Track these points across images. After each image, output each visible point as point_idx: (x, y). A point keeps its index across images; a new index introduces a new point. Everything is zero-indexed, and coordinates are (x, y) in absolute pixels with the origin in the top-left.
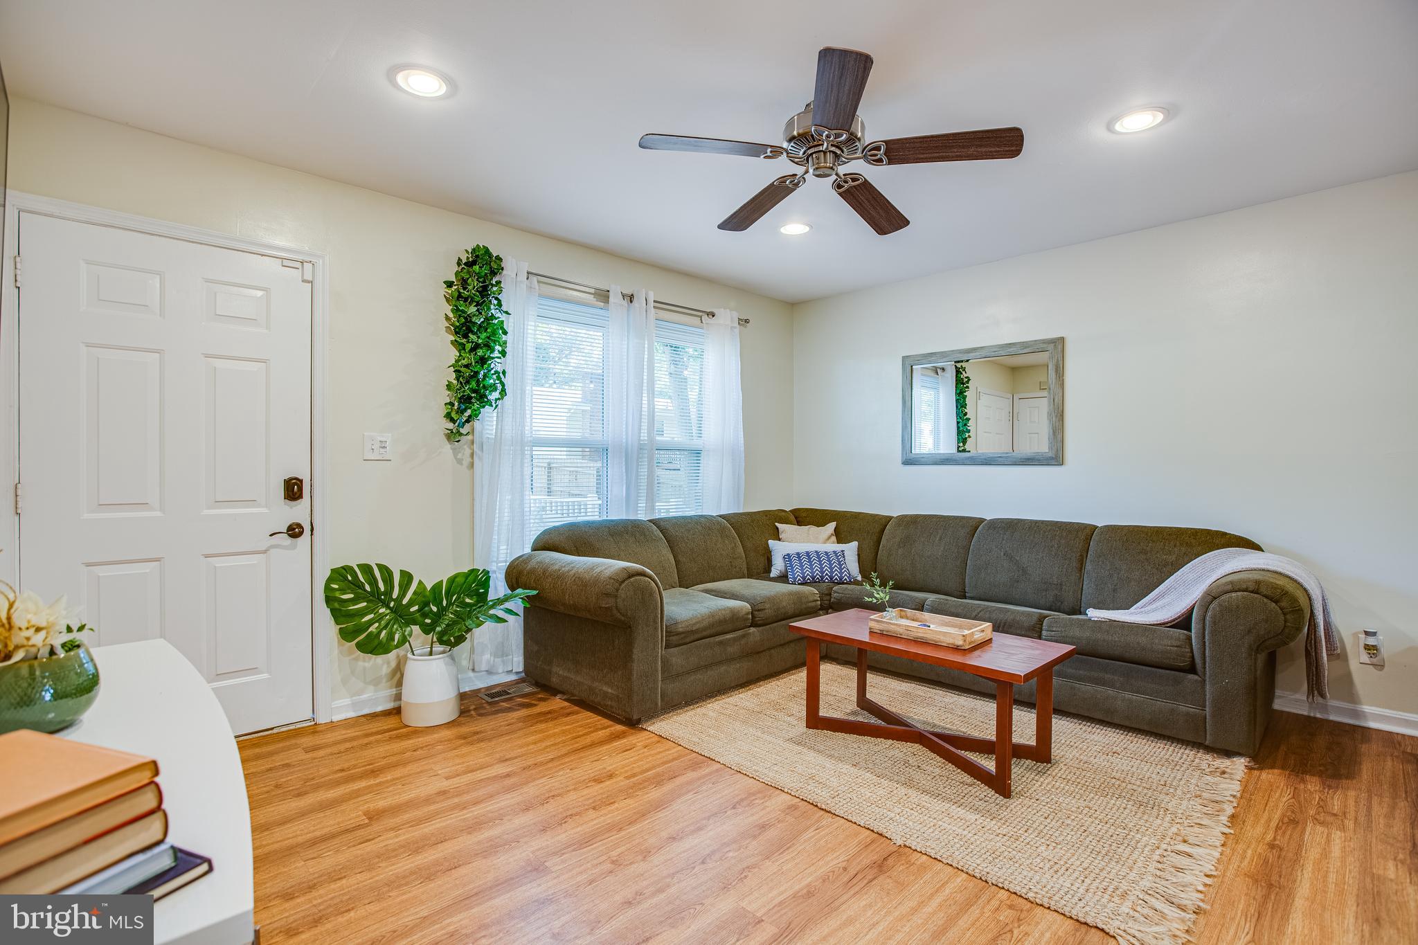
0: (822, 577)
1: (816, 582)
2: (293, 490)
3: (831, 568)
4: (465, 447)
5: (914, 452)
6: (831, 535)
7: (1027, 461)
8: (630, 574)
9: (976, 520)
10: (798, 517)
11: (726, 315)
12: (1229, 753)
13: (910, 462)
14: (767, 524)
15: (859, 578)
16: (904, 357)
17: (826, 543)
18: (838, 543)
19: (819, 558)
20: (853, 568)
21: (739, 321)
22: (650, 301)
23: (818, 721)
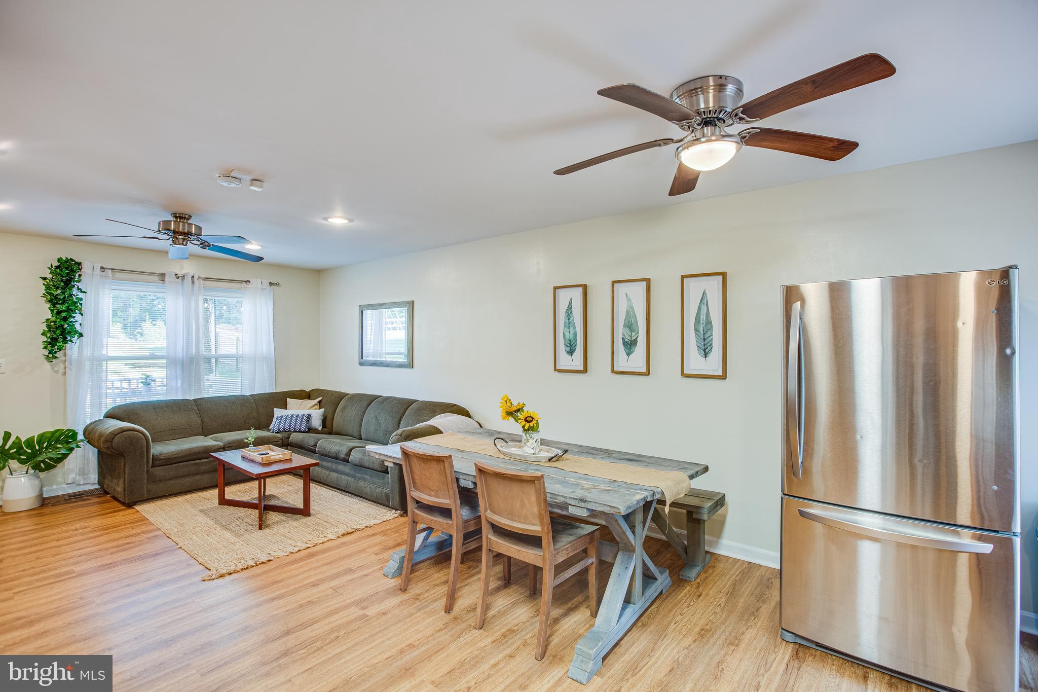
0: (290, 429)
1: (286, 431)
3: (296, 424)
4: (60, 364)
5: (364, 359)
6: (315, 405)
7: (400, 366)
8: (123, 430)
9: (377, 397)
10: (310, 395)
11: (259, 281)
12: (396, 510)
13: (361, 364)
14: (281, 399)
15: (320, 429)
16: (359, 306)
17: (308, 409)
18: (316, 409)
19: (292, 418)
20: (316, 423)
21: (271, 284)
22: (196, 278)
23: (223, 501)
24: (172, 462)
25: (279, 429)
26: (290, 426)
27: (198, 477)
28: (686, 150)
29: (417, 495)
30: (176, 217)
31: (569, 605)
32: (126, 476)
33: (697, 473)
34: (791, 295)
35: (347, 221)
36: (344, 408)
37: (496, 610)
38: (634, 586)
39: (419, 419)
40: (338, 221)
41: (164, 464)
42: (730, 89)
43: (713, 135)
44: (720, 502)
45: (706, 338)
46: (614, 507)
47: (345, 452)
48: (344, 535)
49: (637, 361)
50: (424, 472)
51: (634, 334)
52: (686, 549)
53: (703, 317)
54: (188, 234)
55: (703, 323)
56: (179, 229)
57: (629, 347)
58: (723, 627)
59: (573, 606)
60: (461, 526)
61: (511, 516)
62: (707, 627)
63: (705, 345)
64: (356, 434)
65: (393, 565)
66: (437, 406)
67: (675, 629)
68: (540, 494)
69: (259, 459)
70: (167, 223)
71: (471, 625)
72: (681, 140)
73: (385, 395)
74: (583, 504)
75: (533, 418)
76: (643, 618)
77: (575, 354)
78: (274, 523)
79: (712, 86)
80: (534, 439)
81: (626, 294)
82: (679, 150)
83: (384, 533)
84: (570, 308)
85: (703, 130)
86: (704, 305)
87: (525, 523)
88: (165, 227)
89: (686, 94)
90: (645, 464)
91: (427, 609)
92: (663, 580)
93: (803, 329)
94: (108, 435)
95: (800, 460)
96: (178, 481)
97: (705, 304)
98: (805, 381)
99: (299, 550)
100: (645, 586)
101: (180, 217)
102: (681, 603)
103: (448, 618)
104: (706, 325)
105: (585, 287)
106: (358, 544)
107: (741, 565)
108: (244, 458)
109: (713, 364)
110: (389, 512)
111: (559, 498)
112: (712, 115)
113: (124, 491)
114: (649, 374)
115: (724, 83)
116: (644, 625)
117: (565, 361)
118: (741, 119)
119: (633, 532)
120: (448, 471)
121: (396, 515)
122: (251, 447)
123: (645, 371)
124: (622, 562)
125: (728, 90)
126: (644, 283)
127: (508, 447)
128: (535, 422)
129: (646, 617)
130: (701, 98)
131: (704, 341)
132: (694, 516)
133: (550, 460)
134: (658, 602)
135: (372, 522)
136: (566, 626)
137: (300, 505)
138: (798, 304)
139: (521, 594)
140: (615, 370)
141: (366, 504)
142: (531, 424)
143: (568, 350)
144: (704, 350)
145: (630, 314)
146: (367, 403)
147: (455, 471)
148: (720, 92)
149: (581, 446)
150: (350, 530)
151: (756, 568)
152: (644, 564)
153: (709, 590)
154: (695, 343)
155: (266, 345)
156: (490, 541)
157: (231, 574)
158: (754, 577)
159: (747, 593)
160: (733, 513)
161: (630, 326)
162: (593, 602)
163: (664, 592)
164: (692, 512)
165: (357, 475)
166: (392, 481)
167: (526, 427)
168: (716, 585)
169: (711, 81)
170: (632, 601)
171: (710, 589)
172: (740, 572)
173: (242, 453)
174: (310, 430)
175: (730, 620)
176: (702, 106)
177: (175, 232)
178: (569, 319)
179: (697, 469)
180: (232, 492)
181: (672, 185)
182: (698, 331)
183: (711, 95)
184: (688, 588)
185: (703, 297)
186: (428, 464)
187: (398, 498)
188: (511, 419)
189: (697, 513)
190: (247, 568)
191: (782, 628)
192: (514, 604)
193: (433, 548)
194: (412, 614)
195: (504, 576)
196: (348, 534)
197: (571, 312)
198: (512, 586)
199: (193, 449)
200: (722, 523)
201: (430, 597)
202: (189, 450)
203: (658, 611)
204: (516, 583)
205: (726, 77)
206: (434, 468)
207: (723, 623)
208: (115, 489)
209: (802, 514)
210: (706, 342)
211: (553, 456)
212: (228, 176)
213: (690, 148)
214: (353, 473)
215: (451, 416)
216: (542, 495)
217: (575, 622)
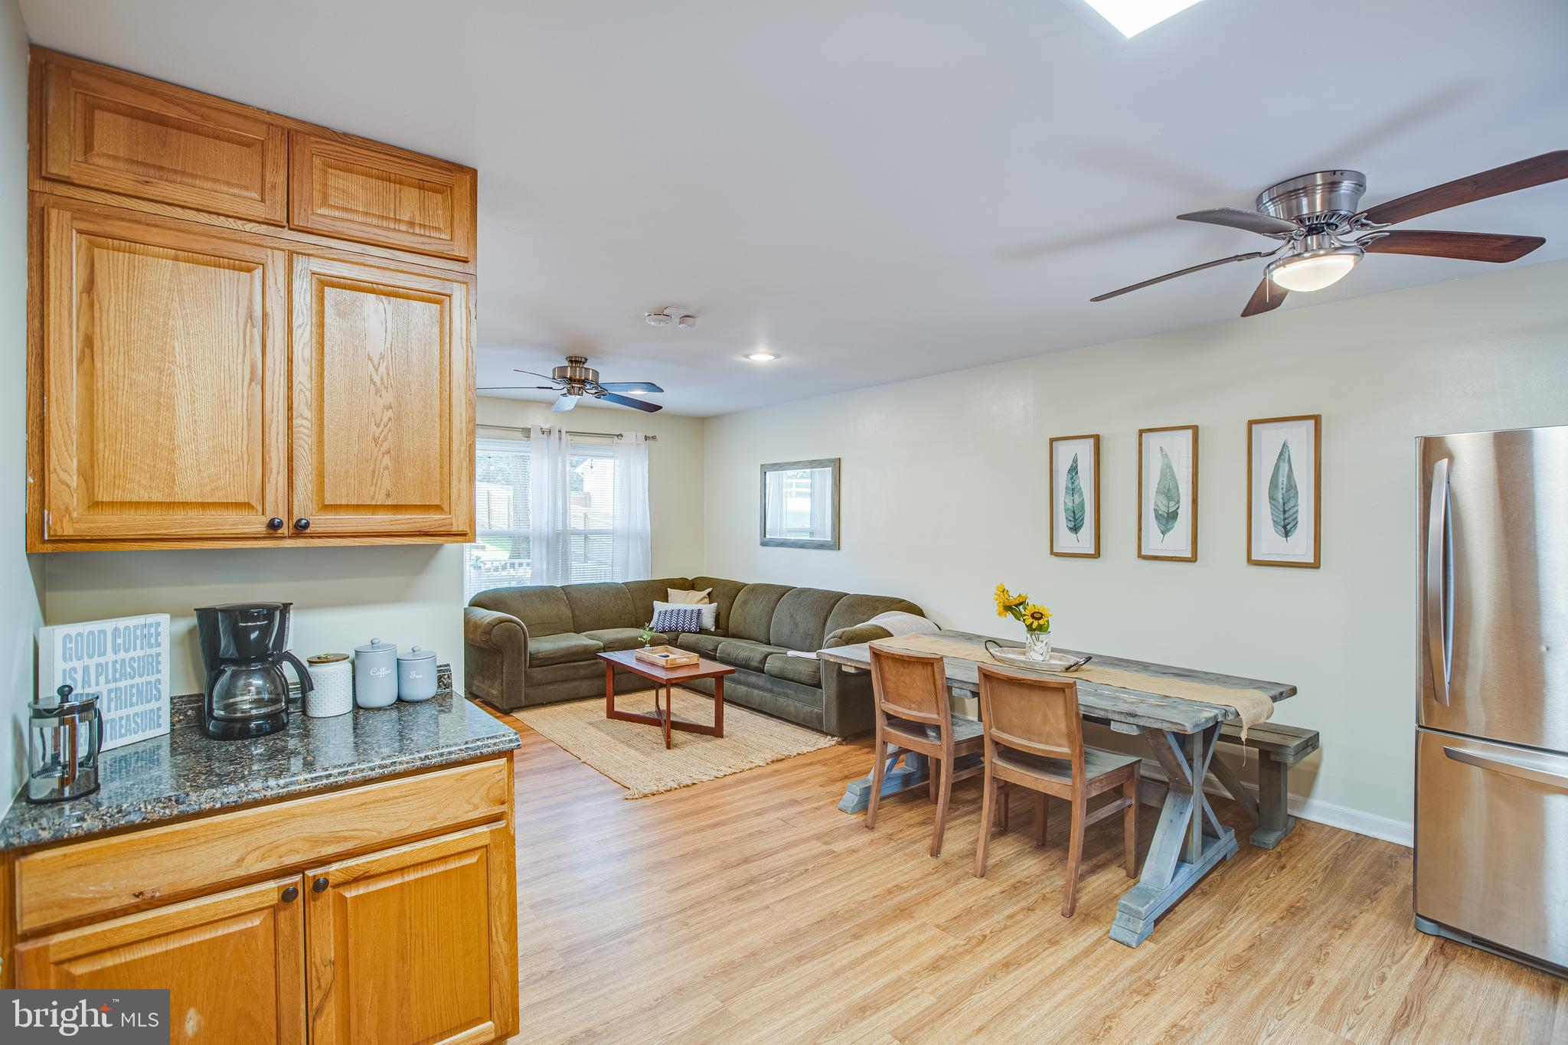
0: (677, 628)
1: (673, 630)
3: (684, 622)
5: (767, 536)
6: (705, 597)
7: (822, 546)
8: (502, 621)
9: (788, 589)
10: (694, 584)
11: (634, 434)
12: (833, 736)
13: (764, 544)
14: (660, 589)
15: (713, 629)
16: (762, 465)
17: (697, 603)
18: (705, 604)
19: (678, 614)
20: (708, 622)
21: (646, 438)
22: (563, 432)
23: (612, 714)
24: (550, 662)
25: (663, 628)
26: (677, 624)
27: (577, 684)
28: (1282, 267)
29: (892, 708)
30: (571, 362)
31: (1094, 861)
32: (504, 675)
33: (1281, 694)
34: (1432, 450)
35: (773, 357)
36: (744, 603)
37: (997, 859)
38: (1190, 839)
39: (853, 618)
40: (761, 357)
41: (542, 664)
42: (1346, 186)
43: (1320, 247)
44: (1311, 742)
45: (1287, 509)
46: (1176, 724)
47: (758, 659)
48: (773, 762)
49: (1178, 540)
50: (902, 678)
51: (1172, 504)
52: (1257, 807)
53: (1282, 479)
54: (583, 382)
55: (1282, 489)
56: (575, 376)
57: (1164, 521)
58: (1323, 908)
59: (1100, 863)
60: (952, 749)
61: (1027, 733)
62: (1298, 905)
63: (1285, 519)
64: (762, 636)
65: (851, 798)
66: (878, 601)
67: (1251, 902)
68: (1072, 706)
69: (662, 662)
70: (563, 369)
71: (968, 873)
72: (1273, 253)
73: (799, 586)
74: (1131, 720)
75: (1042, 615)
76: (1201, 885)
77: (1081, 532)
78: (682, 743)
79: (1320, 185)
80: (1042, 642)
81: (1161, 447)
82: (1271, 267)
83: (824, 762)
84: (1074, 470)
85: (1306, 241)
86: (1284, 462)
87: (1047, 744)
88: (561, 375)
89: (1283, 197)
90: (1200, 680)
91: (907, 851)
92: (1227, 841)
93: (1451, 497)
94: (486, 626)
95: (1447, 679)
96: (555, 686)
97: (1286, 461)
98: (1454, 569)
99: (725, 775)
100: (1205, 845)
101: (576, 361)
102: (1256, 874)
103: (934, 862)
104: (1288, 490)
105: (1097, 439)
106: (794, 773)
107: (1344, 836)
108: (639, 660)
109: (1300, 546)
110: (822, 739)
111: (1097, 711)
112: (1320, 220)
113: (502, 694)
114: (1196, 560)
115: (1337, 180)
116: (1204, 894)
117: (1067, 541)
118: (1363, 225)
119: (1191, 767)
120: (938, 677)
121: (833, 743)
122: (648, 647)
123: (1190, 556)
124: (1175, 806)
125: (1343, 188)
126: (1190, 432)
127: (1003, 652)
128: (1046, 619)
129: (1207, 884)
130: (1305, 201)
131: (1284, 514)
132: (1272, 758)
133: (1067, 669)
134: (1220, 870)
135: (805, 749)
136: (1095, 885)
137: (711, 723)
138: (1446, 461)
139: (1026, 844)
140: (1143, 553)
141: (789, 728)
142: (1041, 622)
143: (1070, 526)
144: (1285, 527)
145: (1168, 472)
146: (777, 595)
147: (947, 678)
148: (1331, 192)
149: (1100, 656)
150: (780, 757)
151: (1370, 841)
152: (1204, 814)
153: (1297, 862)
154: (1270, 517)
155: (641, 519)
156: (995, 766)
157: (654, 795)
158: (1367, 853)
159: (1357, 871)
160: (1330, 761)
161: (1169, 492)
162: (1131, 859)
163: (1228, 858)
164: (1269, 752)
165: (775, 689)
166: (828, 697)
167: (1034, 626)
168: (1306, 857)
169: (1319, 179)
170: (1188, 858)
171: (1299, 860)
172: (1344, 844)
173: (636, 653)
174: (702, 631)
175: (1332, 899)
176: (1305, 211)
177: (571, 380)
178: (1073, 483)
179: (1282, 690)
180: (622, 703)
181: (1249, 303)
182: (1274, 500)
183: (1318, 197)
184: (1264, 857)
185: (1282, 451)
186: (910, 668)
187: (835, 721)
188: (1010, 615)
189: (1277, 753)
190: (670, 790)
191: (1418, 915)
192: (1020, 854)
193: (898, 782)
194: (890, 855)
195: (1000, 821)
196: (778, 761)
197: (1077, 473)
198: (1010, 834)
199: (571, 647)
200: (1312, 775)
201: (907, 838)
202: (568, 648)
203: (1222, 879)
204: (1015, 831)
205: (1342, 172)
206: (919, 674)
207: (1322, 902)
208: (488, 692)
209: (1449, 754)
210: (1287, 515)
211: (1072, 664)
212: (661, 313)
213: (1287, 266)
214: (769, 687)
215: (899, 615)
216: (1074, 707)
217: (1107, 881)
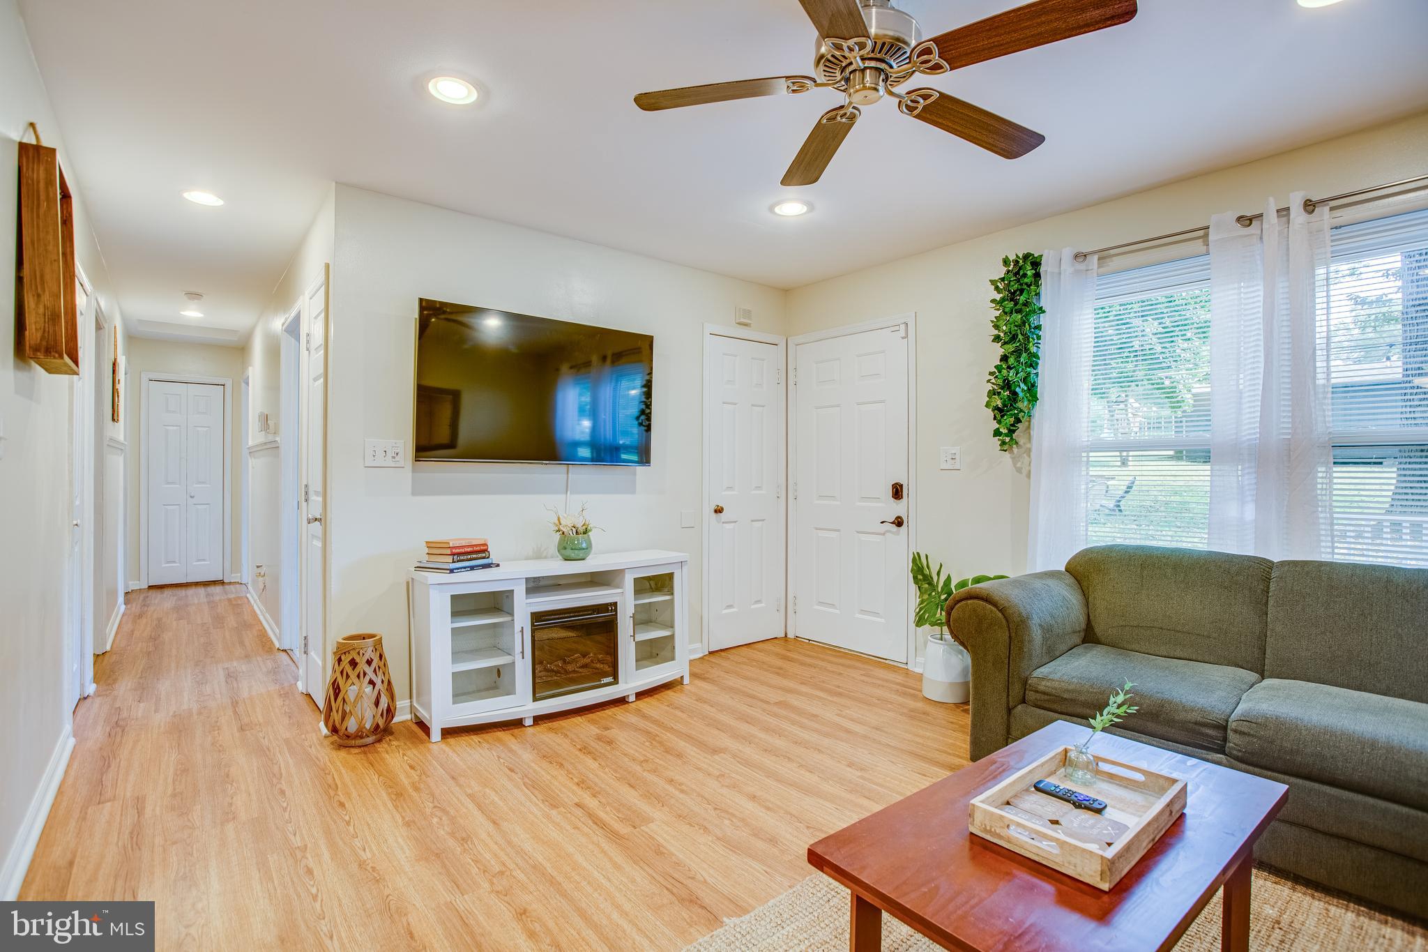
2: (897, 492)
4: (1025, 455)
